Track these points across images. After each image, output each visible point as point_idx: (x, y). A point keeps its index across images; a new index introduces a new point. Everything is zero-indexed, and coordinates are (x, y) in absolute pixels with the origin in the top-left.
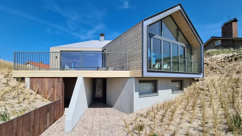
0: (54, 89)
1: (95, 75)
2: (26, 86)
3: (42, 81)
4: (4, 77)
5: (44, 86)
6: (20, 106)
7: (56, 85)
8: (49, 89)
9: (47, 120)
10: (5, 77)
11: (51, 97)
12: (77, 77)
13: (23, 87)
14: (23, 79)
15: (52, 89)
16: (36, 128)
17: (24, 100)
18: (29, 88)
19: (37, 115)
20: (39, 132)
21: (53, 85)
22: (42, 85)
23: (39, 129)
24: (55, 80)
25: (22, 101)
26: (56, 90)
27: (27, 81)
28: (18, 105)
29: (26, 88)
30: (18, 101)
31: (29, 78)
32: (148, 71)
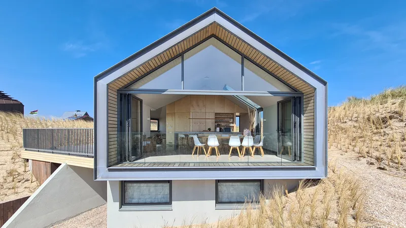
12: (61, 164)
27: (30, 163)
29: (29, 172)
31: (31, 160)
32: (110, 170)
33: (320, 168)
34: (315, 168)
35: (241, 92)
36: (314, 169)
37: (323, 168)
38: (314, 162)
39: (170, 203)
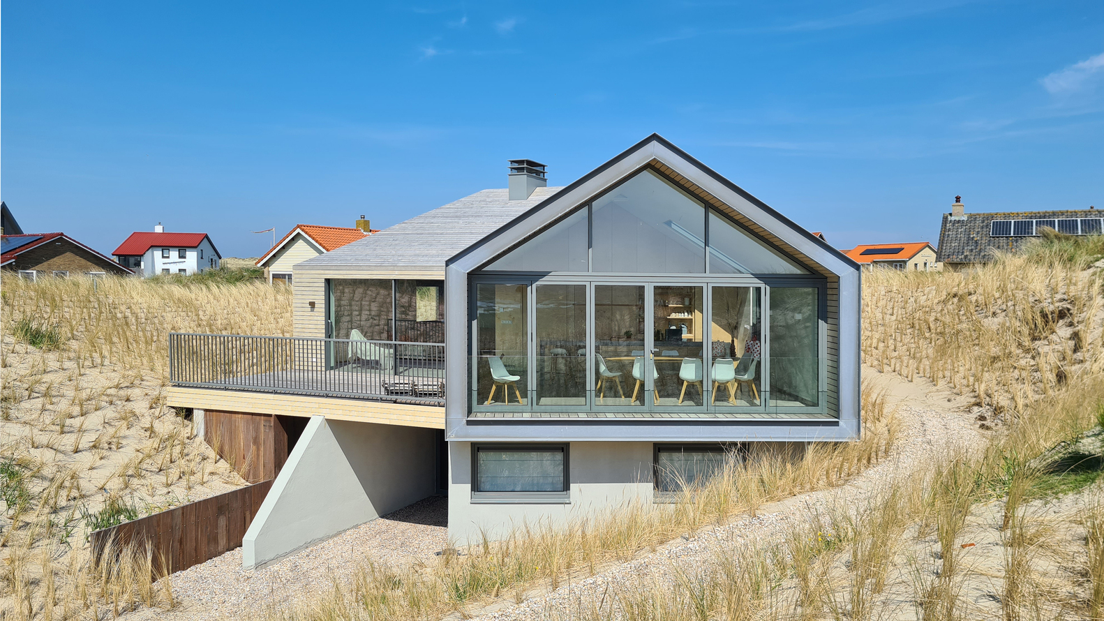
0: (258, 449)
1: (356, 414)
2: (195, 433)
3: (230, 421)
4: (148, 406)
5: (235, 438)
6: (169, 492)
7: (262, 437)
8: (247, 446)
9: (217, 533)
10: (151, 408)
11: (252, 472)
12: (309, 418)
13: (188, 438)
14: (188, 413)
15: (253, 448)
16: (188, 545)
17: (180, 477)
18: (203, 438)
19: (190, 518)
20: (197, 556)
21: (256, 437)
22: (232, 434)
23: (196, 550)
24: (259, 423)
25: (175, 479)
26: (262, 453)
27: (198, 416)
28: (165, 490)
29: (196, 439)
30: (164, 480)
31: (203, 411)
32: (469, 423)
33: (847, 422)
34: (838, 422)
35: (704, 275)
36: (836, 424)
37: (855, 422)
38: (836, 410)
39: (566, 487)
